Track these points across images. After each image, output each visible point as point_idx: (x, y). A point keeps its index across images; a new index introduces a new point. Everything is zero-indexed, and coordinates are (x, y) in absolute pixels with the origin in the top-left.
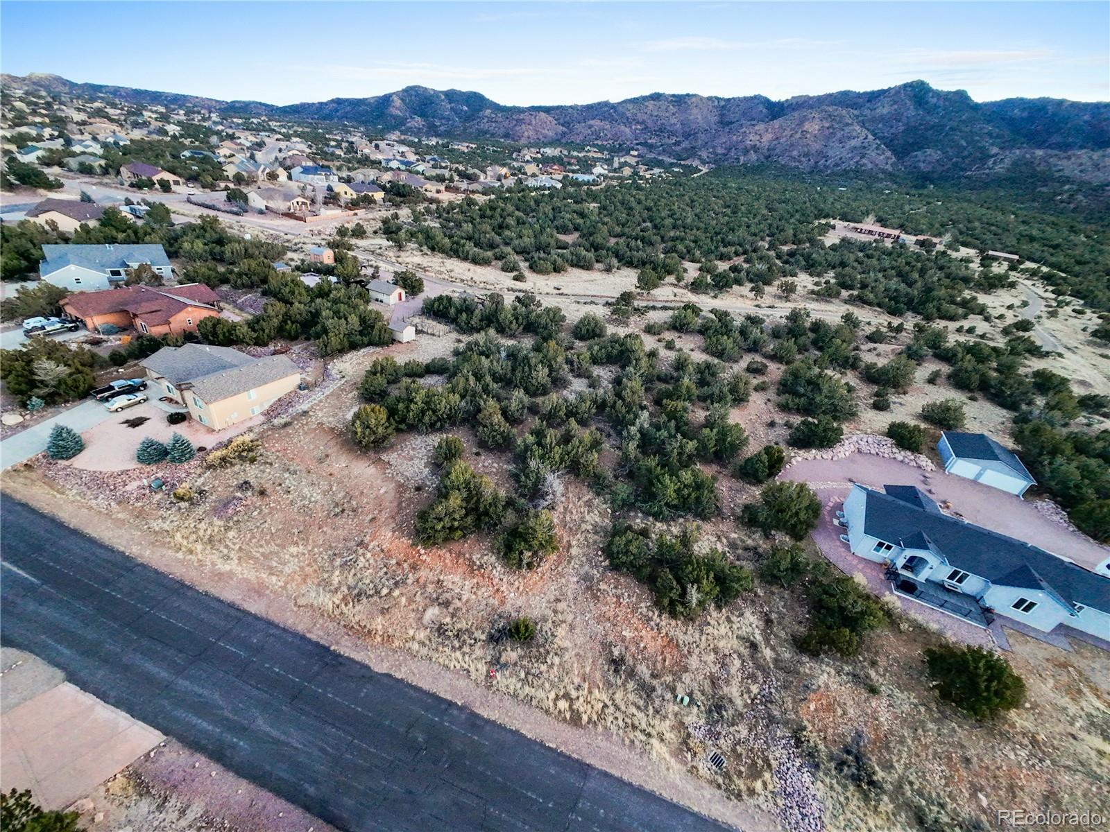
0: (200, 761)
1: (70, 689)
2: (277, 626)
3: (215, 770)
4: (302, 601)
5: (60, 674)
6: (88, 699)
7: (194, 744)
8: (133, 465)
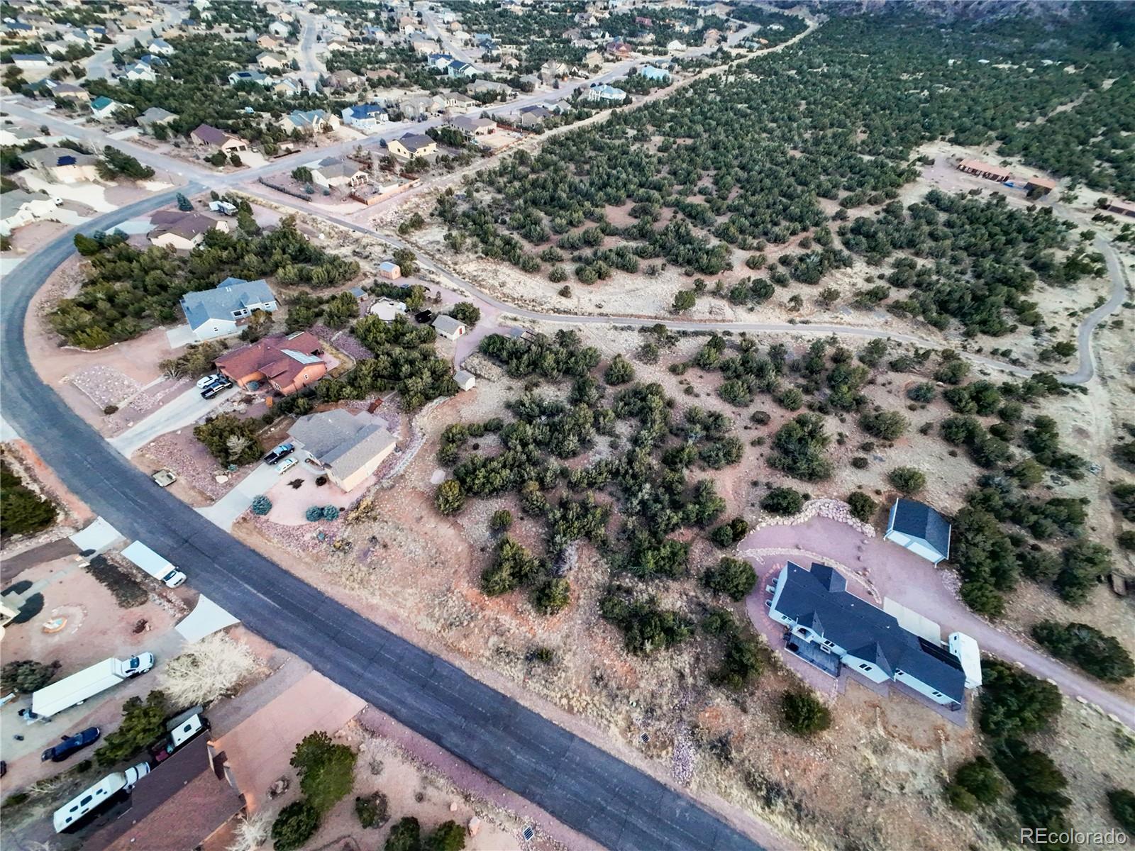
0: (386, 717)
1: (316, 674)
2: (408, 643)
3: (393, 722)
4: (420, 627)
5: (310, 666)
6: (327, 680)
7: (382, 708)
8: (304, 522)
